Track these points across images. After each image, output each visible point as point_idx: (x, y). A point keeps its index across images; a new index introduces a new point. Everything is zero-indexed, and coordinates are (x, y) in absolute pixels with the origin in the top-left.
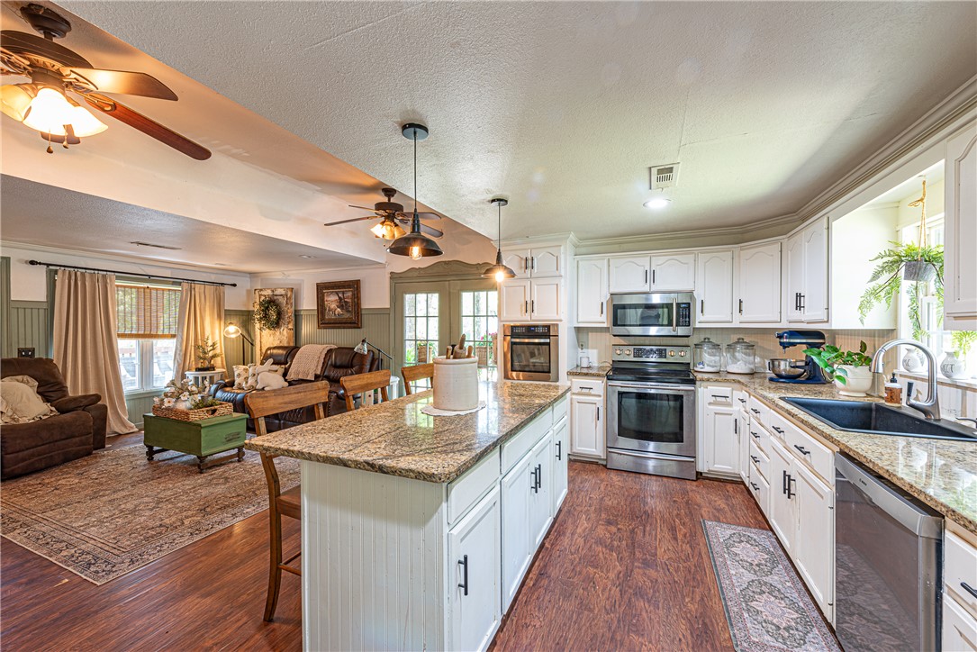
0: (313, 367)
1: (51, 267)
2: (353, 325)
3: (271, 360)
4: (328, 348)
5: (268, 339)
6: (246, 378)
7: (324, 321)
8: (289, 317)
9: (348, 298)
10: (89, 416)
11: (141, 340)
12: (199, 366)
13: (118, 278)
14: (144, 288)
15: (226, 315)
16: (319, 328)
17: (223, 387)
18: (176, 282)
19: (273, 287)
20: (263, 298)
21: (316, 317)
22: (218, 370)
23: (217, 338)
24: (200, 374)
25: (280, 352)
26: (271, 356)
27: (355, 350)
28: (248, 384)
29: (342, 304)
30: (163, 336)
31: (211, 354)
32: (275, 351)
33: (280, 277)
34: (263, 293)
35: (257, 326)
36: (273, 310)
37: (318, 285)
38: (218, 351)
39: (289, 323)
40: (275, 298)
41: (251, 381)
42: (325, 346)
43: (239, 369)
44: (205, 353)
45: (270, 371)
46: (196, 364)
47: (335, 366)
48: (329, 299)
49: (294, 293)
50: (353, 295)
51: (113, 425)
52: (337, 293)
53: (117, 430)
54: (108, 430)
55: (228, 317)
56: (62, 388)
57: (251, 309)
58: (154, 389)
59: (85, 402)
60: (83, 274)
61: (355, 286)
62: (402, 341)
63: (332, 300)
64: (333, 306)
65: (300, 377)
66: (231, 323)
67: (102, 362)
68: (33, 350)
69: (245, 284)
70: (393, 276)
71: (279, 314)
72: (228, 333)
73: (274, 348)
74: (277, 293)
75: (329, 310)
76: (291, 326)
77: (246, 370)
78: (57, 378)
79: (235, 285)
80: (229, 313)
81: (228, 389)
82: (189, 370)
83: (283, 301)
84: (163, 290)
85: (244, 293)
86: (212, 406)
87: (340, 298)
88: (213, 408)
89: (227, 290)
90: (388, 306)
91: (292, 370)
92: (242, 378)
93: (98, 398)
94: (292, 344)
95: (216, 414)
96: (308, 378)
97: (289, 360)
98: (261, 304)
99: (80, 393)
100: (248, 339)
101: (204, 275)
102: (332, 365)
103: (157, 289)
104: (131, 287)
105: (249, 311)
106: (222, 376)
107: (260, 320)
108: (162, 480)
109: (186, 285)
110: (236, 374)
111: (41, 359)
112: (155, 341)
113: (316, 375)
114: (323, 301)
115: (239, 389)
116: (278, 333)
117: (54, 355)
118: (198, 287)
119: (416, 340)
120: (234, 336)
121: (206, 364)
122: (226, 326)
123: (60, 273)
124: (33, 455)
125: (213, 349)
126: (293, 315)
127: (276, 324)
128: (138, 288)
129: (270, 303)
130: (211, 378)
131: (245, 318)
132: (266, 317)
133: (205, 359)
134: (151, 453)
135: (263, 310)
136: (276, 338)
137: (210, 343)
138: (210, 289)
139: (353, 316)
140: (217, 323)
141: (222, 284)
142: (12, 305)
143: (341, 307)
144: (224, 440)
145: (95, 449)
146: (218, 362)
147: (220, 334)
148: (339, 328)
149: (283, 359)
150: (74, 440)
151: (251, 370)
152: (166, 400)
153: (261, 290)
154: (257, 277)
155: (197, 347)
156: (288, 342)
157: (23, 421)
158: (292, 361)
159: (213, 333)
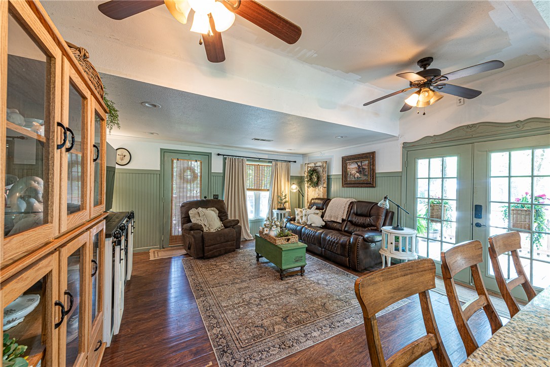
0: (341, 213)
1: (225, 156)
2: (368, 185)
3: (315, 207)
4: (351, 201)
5: (312, 193)
6: (302, 217)
7: (347, 182)
8: (324, 180)
9: (365, 165)
10: (234, 231)
11: (256, 192)
12: (279, 207)
13: (248, 160)
14: (257, 165)
15: (291, 179)
16: (343, 187)
17: (290, 220)
18: (270, 161)
19: (315, 162)
20: (309, 168)
21: (341, 180)
22: (287, 210)
23: (287, 192)
24: (280, 212)
25: (319, 201)
26: (314, 204)
27: (378, 205)
28: (303, 221)
29: (360, 170)
30: (264, 190)
31: (284, 201)
32: (316, 201)
33: (319, 155)
34: (309, 165)
35: (306, 185)
36: (315, 176)
37: (343, 158)
38: (287, 199)
39: (324, 183)
40: (316, 168)
41: (304, 219)
42: (349, 199)
43: (297, 211)
44: (281, 200)
45: (314, 213)
46: (277, 206)
47: (357, 214)
48: (351, 167)
49: (327, 164)
50: (369, 163)
51: (244, 235)
52: (356, 163)
53: (245, 237)
54: (242, 237)
55: (292, 180)
56: (226, 215)
57: (303, 175)
58: (260, 218)
59: (233, 224)
60: (235, 159)
61: (371, 157)
62: (414, 199)
63: (352, 168)
64: (354, 172)
65: (332, 219)
66: (293, 184)
67: (241, 203)
68: (218, 196)
69: (300, 161)
70: (406, 146)
71: (318, 178)
72: (292, 189)
73: (316, 199)
74: (317, 165)
75: (351, 175)
76: (325, 186)
77: (301, 211)
78: (225, 210)
79: (295, 162)
80: (293, 178)
81: (292, 222)
82: (274, 209)
83: (320, 170)
84: (264, 166)
85: (300, 166)
86: (287, 236)
87: (358, 166)
88: (288, 237)
89: (292, 164)
90: (400, 170)
91: (327, 214)
92: (299, 216)
93: (238, 222)
94: (326, 197)
95: (290, 242)
96: (338, 221)
97: (324, 207)
98: (309, 172)
99: (233, 219)
100: (301, 193)
101: (282, 157)
102: (354, 213)
103: (262, 166)
104: (252, 165)
105: (302, 177)
106: (290, 214)
107: (308, 182)
108: (263, 279)
109: (274, 163)
110: (296, 214)
111: (220, 200)
112: (260, 192)
113: (342, 219)
114: (346, 168)
115: (298, 223)
116: (317, 190)
117: (224, 199)
118: (279, 164)
119: (429, 199)
120: (295, 191)
121: (282, 207)
122: (291, 185)
123: (227, 159)
124: (214, 249)
125: (285, 198)
126: (326, 178)
127: (316, 184)
128: (255, 165)
129: (313, 171)
130: (284, 214)
131: (300, 180)
132: (311, 180)
133: (281, 203)
134: (258, 257)
135: (309, 176)
136: (316, 193)
137: (284, 195)
138: (284, 164)
139: (369, 178)
140: (287, 183)
141: (290, 161)
142: (212, 174)
143: (359, 172)
144: (294, 261)
145: (237, 249)
146: (287, 205)
147: (289, 189)
148: (358, 187)
149: (321, 206)
150: (229, 243)
151: (304, 212)
152: (265, 229)
153: (308, 164)
154: (306, 156)
155: (278, 196)
156: (323, 196)
157: (212, 230)
158: (326, 208)
159: (285, 189)
